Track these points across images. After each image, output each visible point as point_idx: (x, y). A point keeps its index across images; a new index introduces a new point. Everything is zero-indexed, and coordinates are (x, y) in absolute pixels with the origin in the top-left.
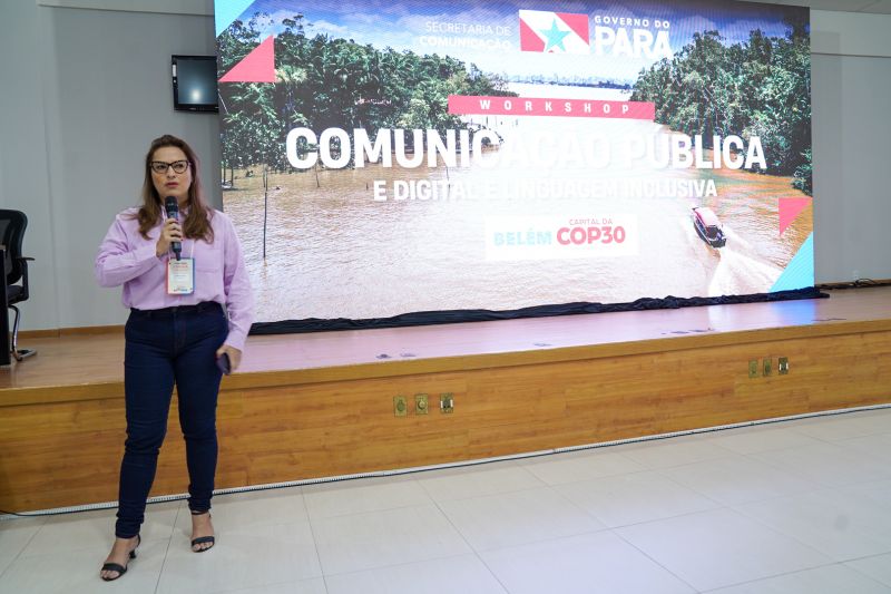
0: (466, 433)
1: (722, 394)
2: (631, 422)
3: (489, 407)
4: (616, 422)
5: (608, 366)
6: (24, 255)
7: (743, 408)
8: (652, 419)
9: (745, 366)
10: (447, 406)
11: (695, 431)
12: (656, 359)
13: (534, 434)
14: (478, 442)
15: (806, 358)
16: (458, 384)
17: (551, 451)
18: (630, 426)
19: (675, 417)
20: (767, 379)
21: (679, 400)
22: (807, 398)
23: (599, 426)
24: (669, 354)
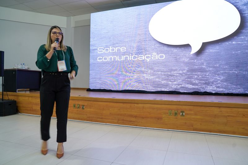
0: (87, 115)
1: (158, 119)
2: (127, 121)
3: (92, 110)
4: (123, 120)
5: (121, 105)
7: (166, 125)
8: (134, 122)
9: (168, 112)
10: (83, 108)
11: (147, 128)
12: (136, 105)
13: (102, 118)
14: (89, 117)
15: (193, 112)
16: (86, 103)
17: (105, 124)
18: (127, 122)
19: (141, 123)
20: (175, 117)
21: (143, 118)
22: (193, 126)
23: (118, 120)
24: (140, 104)
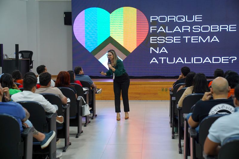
1: (155, 94)
6: (32, 60)
7: (160, 97)
8: (138, 97)
9: (161, 89)
12: (139, 86)
14: (103, 97)
18: (133, 98)
19: (143, 97)
20: (166, 92)
21: (145, 94)
